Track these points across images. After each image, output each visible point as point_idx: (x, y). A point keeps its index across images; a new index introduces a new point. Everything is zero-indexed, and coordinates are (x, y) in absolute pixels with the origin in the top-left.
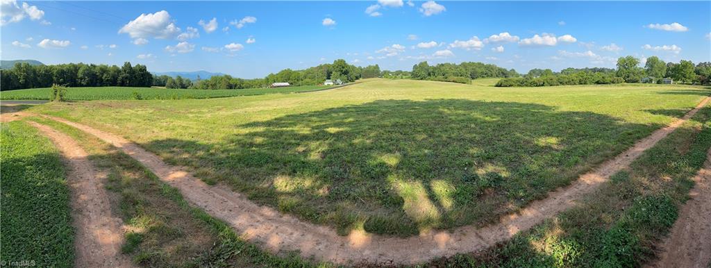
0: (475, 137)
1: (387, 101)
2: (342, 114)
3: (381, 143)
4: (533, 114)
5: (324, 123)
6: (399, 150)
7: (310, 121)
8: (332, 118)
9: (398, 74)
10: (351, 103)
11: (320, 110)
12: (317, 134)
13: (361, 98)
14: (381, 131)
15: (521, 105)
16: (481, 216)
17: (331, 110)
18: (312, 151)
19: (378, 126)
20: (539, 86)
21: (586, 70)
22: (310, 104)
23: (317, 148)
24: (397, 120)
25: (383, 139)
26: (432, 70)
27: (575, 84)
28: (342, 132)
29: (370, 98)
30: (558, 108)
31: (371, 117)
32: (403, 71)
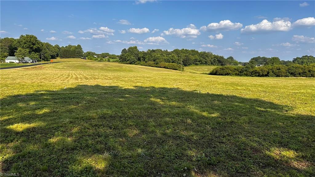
0: (192, 136)
1: (92, 87)
2: (32, 103)
3: (87, 140)
4: (260, 113)
6: (109, 149)
8: (18, 109)
9: (104, 57)
10: (45, 88)
13: (59, 82)
14: (85, 125)
15: (243, 100)
17: (17, 98)
19: (82, 119)
20: (263, 76)
24: (105, 111)
25: (89, 136)
26: (142, 55)
28: (34, 128)
29: (70, 82)
31: (73, 107)
32: (111, 54)
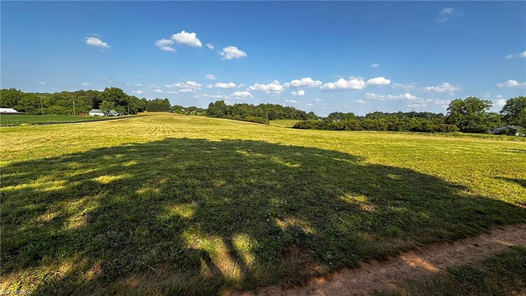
0: (276, 185)
2: (119, 156)
3: (174, 191)
4: (336, 163)
5: (91, 170)
6: (196, 199)
7: (63, 169)
8: (104, 162)
9: (191, 110)
10: (132, 141)
11: (84, 151)
12: (79, 188)
13: (146, 135)
14: (173, 176)
15: (323, 152)
16: (286, 276)
17: (102, 151)
18: (72, 214)
19: (170, 170)
20: (340, 130)
21: (400, 115)
22: (65, 143)
23: (81, 208)
24: (192, 163)
25: (177, 187)
26: (229, 109)
27: (382, 130)
28: (120, 180)
29: (158, 135)
30: (364, 159)
31: (161, 159)
32: (198, 107)
